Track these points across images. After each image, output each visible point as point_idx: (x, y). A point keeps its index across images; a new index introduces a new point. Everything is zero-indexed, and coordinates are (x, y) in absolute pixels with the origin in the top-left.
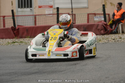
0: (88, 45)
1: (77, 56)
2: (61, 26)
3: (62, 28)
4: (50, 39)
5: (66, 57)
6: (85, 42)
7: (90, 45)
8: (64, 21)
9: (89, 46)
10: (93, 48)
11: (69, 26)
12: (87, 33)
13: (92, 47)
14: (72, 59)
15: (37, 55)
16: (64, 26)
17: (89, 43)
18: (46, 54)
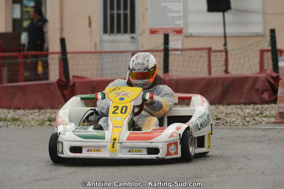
0: (197, 125)
1: (176, 153)
2: (134, 81)
3: (137, 84)
4: (111, 110)
5: (154, 156)
6: (188, 118)
7: (201, 125)
8: (139, 68)
9: (199, 129)
10: (206, 134)
11: (151, 80)
12: (190, 98)
13: (204, 132)
14: (167, 159)
15: (84, 150)
16: (140, 81)
17: (198, 121)
18: (105, 147)
